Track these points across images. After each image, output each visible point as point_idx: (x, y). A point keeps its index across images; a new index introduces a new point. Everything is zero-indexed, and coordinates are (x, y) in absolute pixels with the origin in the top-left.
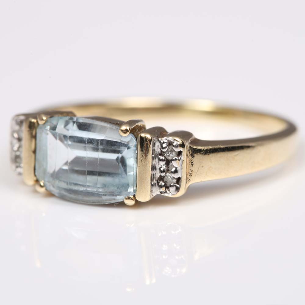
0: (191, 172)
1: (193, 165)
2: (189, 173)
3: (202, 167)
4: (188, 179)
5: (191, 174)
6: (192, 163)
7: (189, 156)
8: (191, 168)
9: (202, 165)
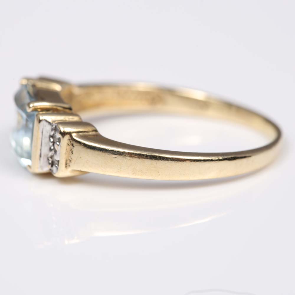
0: (71, 159)
1: (72, 153)
2: (69, 159)
3: (80, 157)
4: (68, 165)
5: (70, 161)
6: (72, 151)
7: (70, 145)
8: (71, 156)
9: (80, 156)
